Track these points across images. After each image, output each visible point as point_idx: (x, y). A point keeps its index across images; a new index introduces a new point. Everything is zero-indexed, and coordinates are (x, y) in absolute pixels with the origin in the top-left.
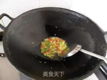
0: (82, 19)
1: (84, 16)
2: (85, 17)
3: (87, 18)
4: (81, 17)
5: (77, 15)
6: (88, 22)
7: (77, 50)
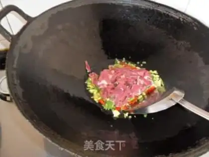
0: (183, 21)
1: (188, 16)
2: (189, 18)
3: (195, 20)
4: (180, 18)
5: (170, 14)
6: (195, 28)
7: (171, 99)
